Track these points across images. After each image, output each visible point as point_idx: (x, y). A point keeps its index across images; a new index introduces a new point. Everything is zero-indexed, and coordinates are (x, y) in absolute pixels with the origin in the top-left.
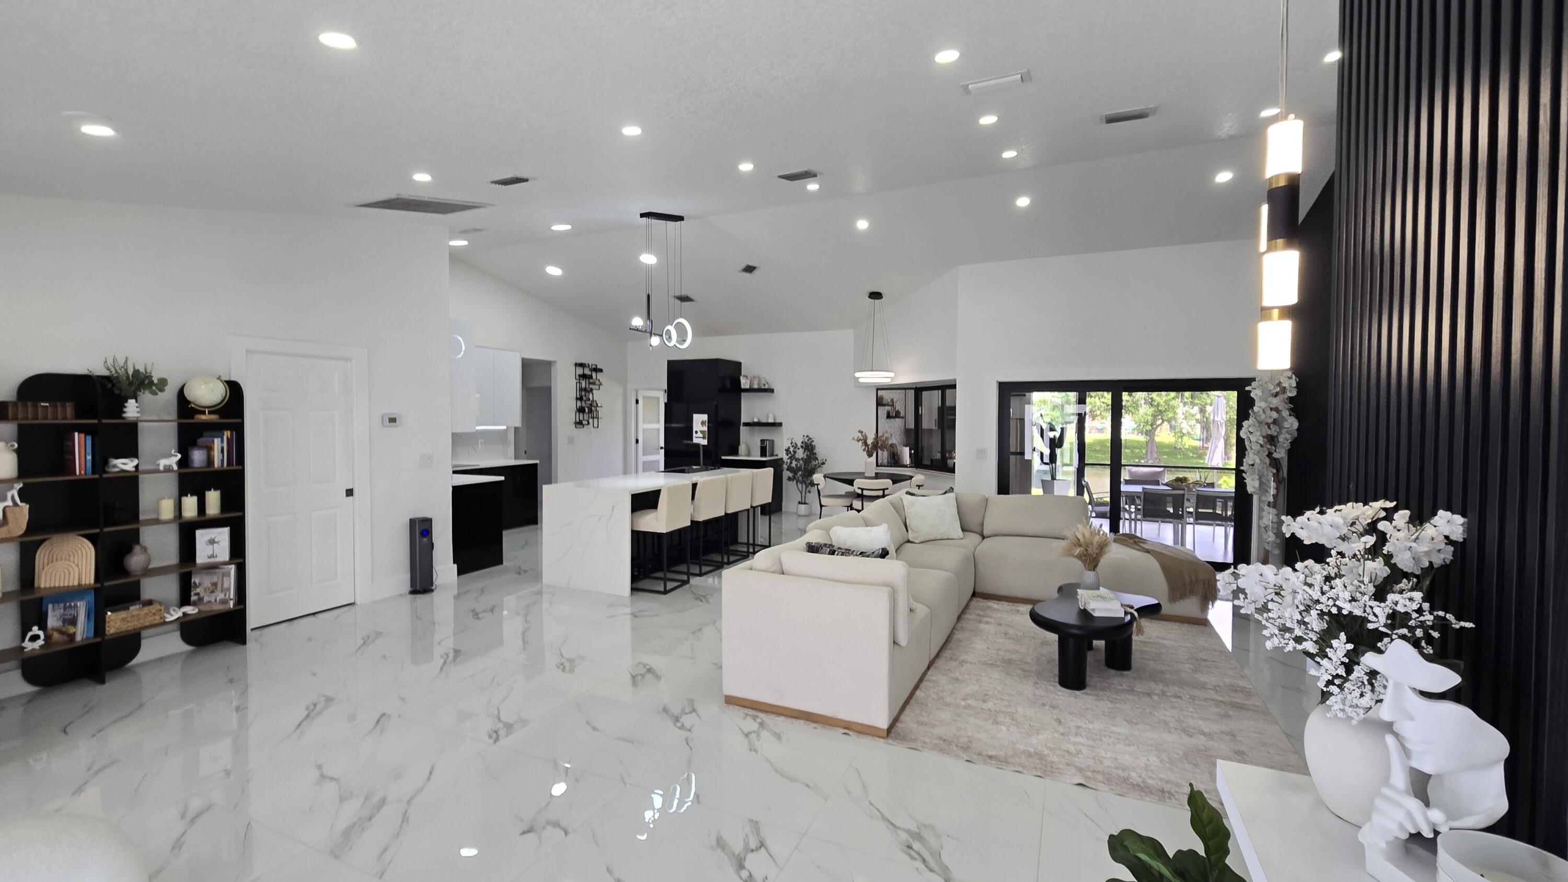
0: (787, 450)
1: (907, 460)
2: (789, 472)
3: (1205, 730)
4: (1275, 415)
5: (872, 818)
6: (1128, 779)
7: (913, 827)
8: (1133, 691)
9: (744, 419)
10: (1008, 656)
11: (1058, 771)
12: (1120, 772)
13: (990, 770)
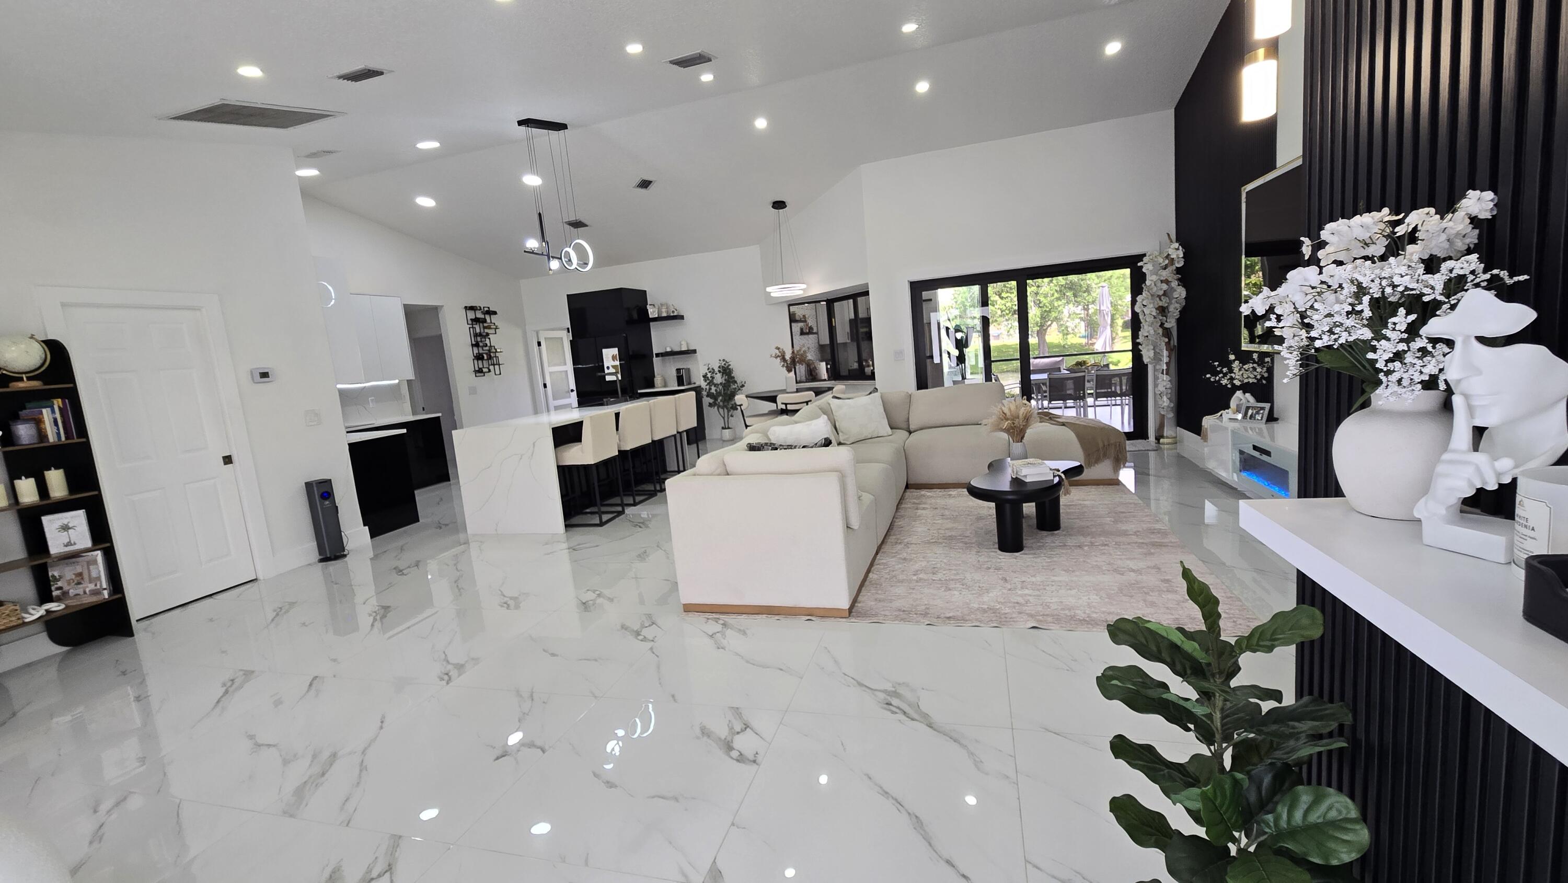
0: (705, 376)
1: (824, 374)
2: (709, 398)
3: (1133, 568)
4: (1165, 287)
5: (849, 686)
6: (1074, 616)
7: (889, 687)
8: (1065, 545)
9: (656, 350)
10: (949, 533)
11: (1012, 620)
12: (1067, 612)
13: (949, 629)
